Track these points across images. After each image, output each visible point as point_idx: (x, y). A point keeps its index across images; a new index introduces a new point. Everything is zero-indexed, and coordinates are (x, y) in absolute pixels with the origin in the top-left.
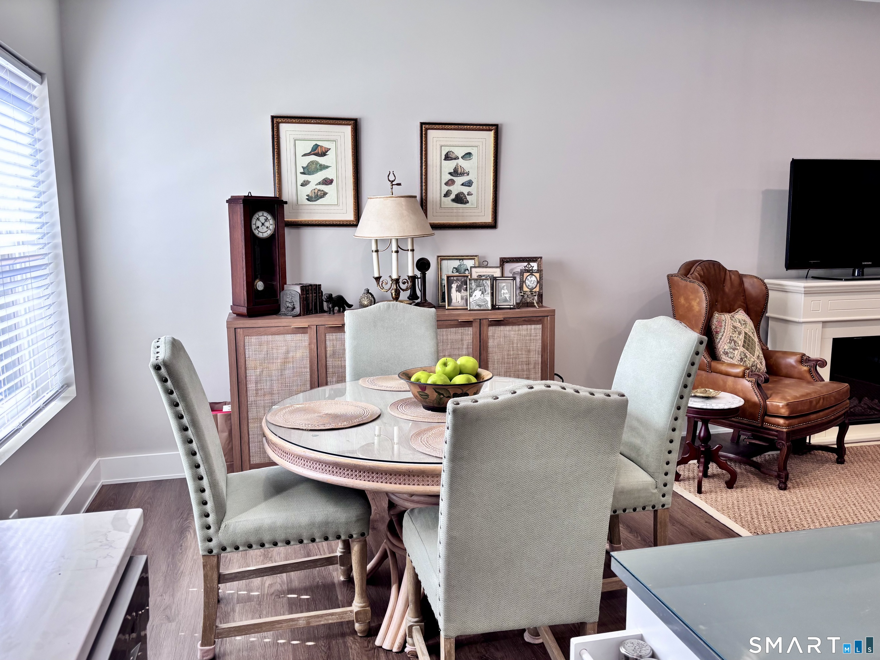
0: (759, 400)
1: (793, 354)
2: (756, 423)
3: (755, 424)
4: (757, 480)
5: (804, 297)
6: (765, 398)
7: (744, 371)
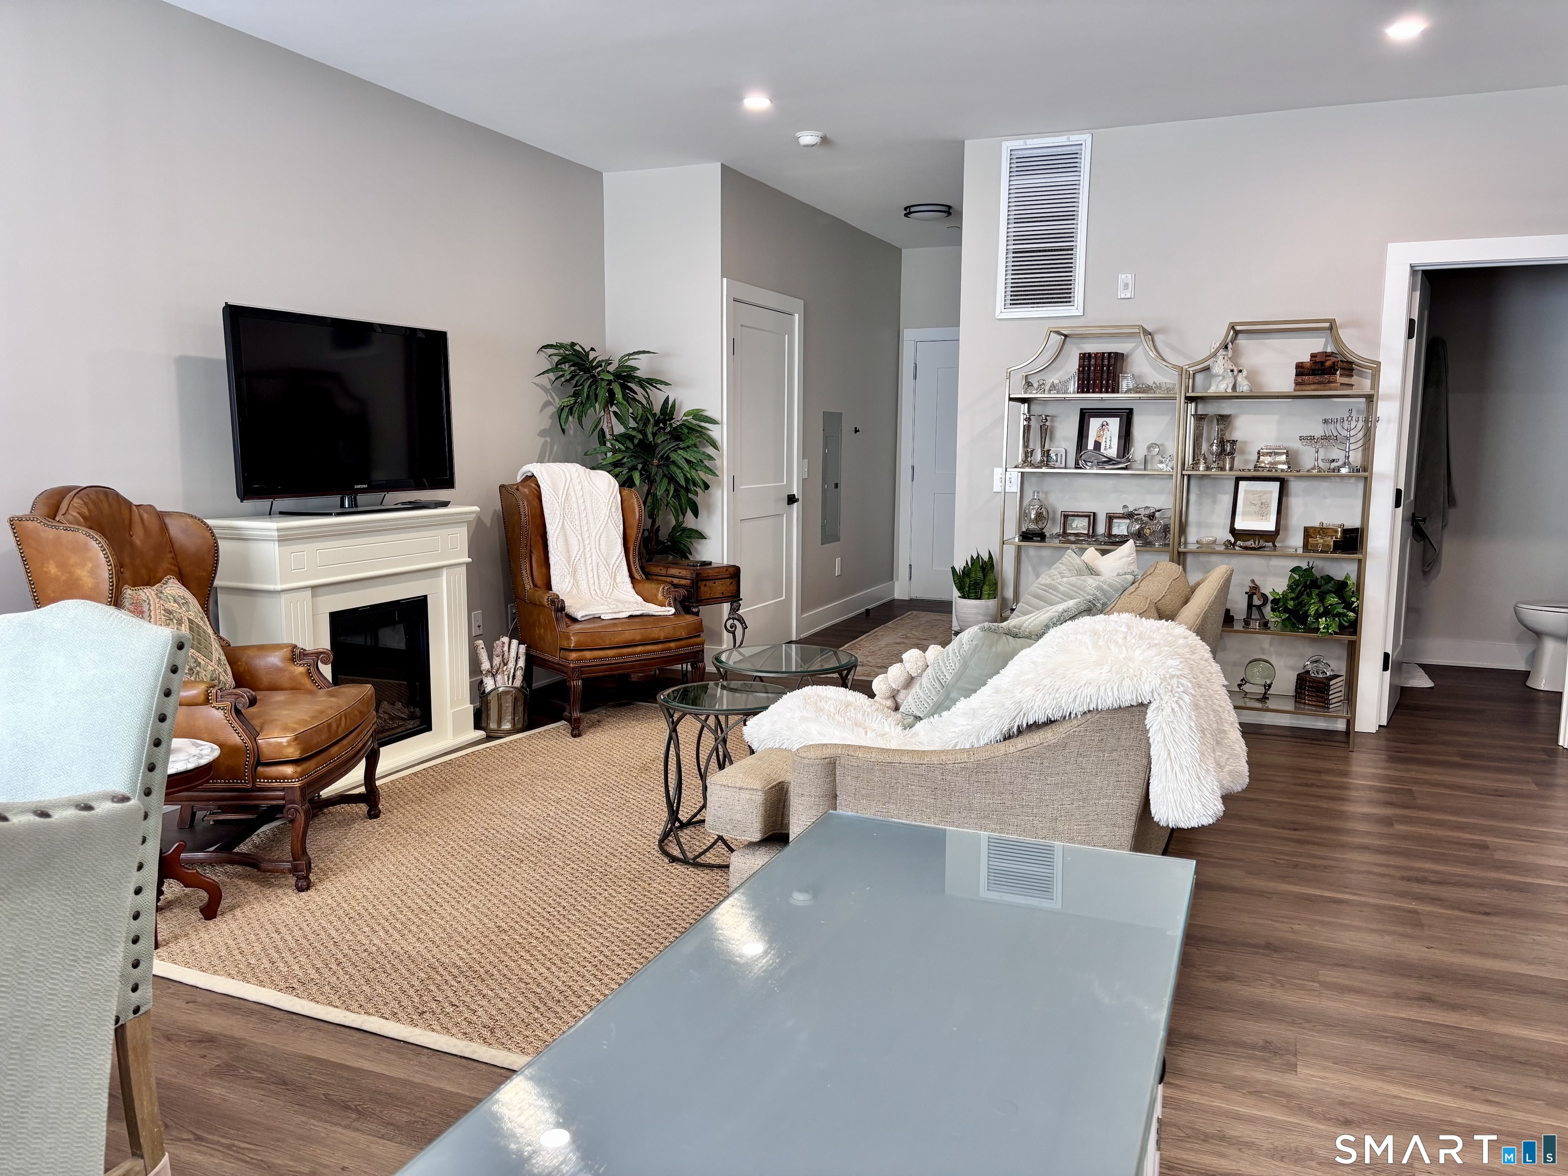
0: (243, 740)
1: (277, 647)
2: (241, 783)
3: (240, 786)
4: (254, 886)
5: (279, 546)
6: (254, 734)
7: (207, 691)
